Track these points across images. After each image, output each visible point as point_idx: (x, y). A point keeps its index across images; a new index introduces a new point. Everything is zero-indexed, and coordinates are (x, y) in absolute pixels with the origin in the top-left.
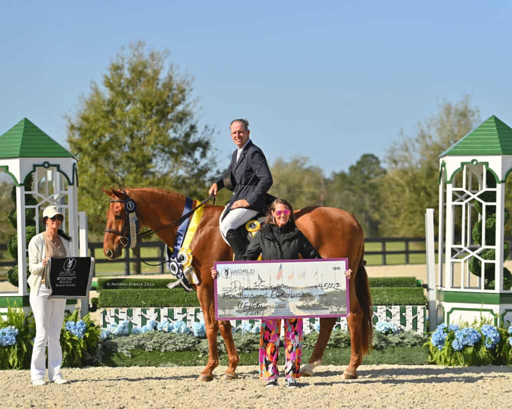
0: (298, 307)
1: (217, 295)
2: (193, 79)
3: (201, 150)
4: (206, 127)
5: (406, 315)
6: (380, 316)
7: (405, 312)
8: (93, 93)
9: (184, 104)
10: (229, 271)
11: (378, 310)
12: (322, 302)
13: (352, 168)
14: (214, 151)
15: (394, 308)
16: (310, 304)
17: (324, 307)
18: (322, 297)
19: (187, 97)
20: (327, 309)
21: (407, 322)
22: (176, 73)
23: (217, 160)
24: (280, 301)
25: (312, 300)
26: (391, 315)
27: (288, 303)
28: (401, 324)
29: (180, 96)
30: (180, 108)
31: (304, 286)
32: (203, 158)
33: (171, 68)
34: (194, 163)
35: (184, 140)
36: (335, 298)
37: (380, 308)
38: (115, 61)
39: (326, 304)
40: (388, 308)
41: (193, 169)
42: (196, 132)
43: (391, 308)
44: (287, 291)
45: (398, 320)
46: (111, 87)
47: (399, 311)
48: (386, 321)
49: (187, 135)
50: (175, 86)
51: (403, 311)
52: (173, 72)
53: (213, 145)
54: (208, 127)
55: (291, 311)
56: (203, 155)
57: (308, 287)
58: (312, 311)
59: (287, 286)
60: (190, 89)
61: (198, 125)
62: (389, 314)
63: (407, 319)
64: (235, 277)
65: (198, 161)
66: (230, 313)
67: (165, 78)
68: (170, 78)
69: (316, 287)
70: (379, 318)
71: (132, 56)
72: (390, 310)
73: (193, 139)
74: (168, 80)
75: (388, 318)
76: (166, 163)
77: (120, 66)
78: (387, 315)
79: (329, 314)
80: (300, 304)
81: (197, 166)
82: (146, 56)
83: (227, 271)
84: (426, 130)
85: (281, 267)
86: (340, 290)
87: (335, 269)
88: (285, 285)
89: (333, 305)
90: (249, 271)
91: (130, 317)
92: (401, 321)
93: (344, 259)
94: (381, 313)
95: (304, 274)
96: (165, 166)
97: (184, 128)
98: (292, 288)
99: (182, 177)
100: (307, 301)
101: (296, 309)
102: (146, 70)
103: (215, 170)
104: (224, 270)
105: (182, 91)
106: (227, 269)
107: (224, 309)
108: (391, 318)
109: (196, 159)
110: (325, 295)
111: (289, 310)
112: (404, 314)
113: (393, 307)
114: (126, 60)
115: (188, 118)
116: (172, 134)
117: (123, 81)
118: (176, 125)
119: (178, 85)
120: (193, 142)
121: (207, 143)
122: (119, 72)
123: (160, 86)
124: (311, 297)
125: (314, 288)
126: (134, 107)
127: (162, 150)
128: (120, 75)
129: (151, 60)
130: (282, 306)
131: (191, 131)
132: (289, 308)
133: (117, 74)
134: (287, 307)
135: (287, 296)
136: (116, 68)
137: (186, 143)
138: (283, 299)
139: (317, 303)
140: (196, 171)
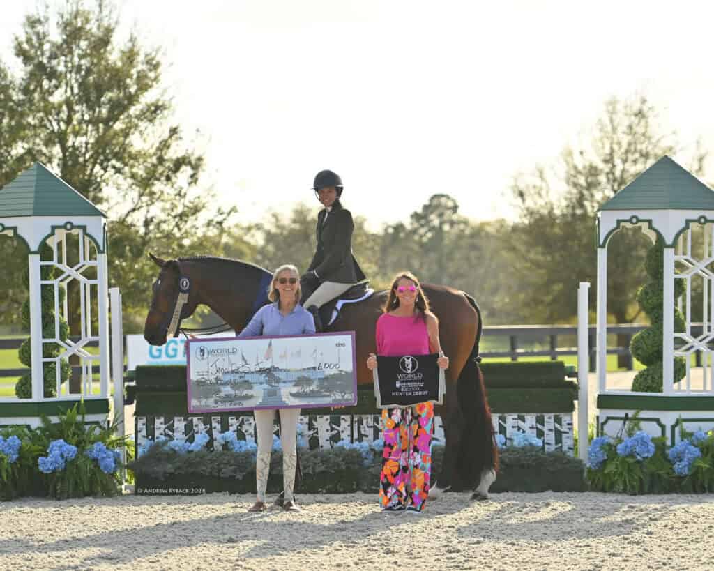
0: (293, 395)
1: (190, 380)
3: (189, 171)
9: (157, 88)
10: (206, 351)
12: (322, 388)
13: (416, 216)
16: (307, 390)
17: (325, 393)
18: (322, 381)
19: (162, 77)
20: (329, 396)
24: (270, 387)
25: (309, 385)
27: (280, 389)
29: (152, 75)
30: (150, 97)
31: (299, 368)
32: (193, 185)
34: (176, 195)
35: (158, 153)
36: (339, 383)
38: (33, 12)
39: (328, 390)
41: (175, 206)
42: (181, 138)
44: (281, 375)
46: (25, 56)
50: (140, 57)
57: (304, 369)
59: (278, 368)
64: (212, 359)
65: (183, 191)
66: (207, 404)
67: (125, 43)
68: (134, 43)
69: (314, 368)
74: (129, 45)
76: (126, 194)
77: (42, 18)
79: (331, 402)
80: (295, 390)
81: (183, 200)
83: (202, 351)
85: (270, 344)
86: (346, 372)
87: (338, 345)
88: (276, 367)
89: (335, 391)
90: (230, 350)
93: (350, 332)
95: (299, 353)
98: (285, 370)
99: (156, 220)
100: (303, 386)
101: (291, 397)
102: (88, 26)
103: (213, 208)
104: (199, 350)
105: (154, 66)
106: (202, 348)
107: (199, 398)
109: (180, 188)
110: (326, 378)
111: (281, 399)
114: (51, 10)
115: (166, 113)
116: (137, 143)
117: (46, 47)
118: (143, 125)
119: (146, 55)
120: (174, 157)
121: (200, 159)
122: (40, 28)
123: (114, 56)
124: (308, 381)
125: (312, 370)
126: (69, 93)
127: (118, 171)
128: (41, 36)
129: (97, 9)
130: (272, 394)
131: (170, 137)
132: (280, 395)
133: (38, 34)
134: (278, 395)
135: (278, 381)
136: (33, 23)
137: (161, 160)
138: (273, 384)
139: (316, 389)
140: (179, 210)
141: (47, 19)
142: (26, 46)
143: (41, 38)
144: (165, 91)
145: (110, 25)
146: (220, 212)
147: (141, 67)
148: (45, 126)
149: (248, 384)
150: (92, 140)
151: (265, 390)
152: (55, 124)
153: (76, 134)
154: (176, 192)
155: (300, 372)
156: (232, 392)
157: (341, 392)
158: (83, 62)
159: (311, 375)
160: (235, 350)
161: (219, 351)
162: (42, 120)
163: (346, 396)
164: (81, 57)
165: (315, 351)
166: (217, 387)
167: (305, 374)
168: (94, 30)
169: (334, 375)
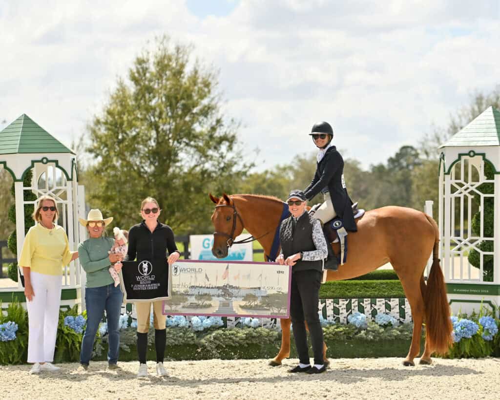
0: (242, 307)
2: (219, 72)
3: (227, 144)
4: (232, 120)
5: (405, 307)
6: (379, 309)
7: (404, 305)
8: (118, 87)
9: (209, 97)
10: (178, 269)
11: (377, 303)
12: (264, 303)
13: (391, 160)
14: (240, 144)
15: (393, 301)
16: (253, 304)
17: (266, 308)
18: (264, 298)
19: (212, 91)
20: (269, 310)
21: (406, 315)
22: (201, 67)
23: (243, 154)
24: (225, 300)
25: (255, 300)
26: (391, 309)
27: (232, 301)
28: (400, 317)
29: (206, 90)
30: (205, 102)
31: (248, 287)
32: (230, 151)
33: (197, 62)
34: (220, 157)
35: (210, 134)
36: (277, 300)
37: (379, 301)
38: (140, 56)
39: (268, 305)
40: (387, 301)
41: (219, 163)
42: (222, 125)
43: (390, 301)
44: (234, 291)
45: (397, 313)
46: (136, 81)
47: (398, 303)
48: (385, 314)
49: (213, 129)
50: (200, 80)
51: (402, 303)
52: (199, 66)
53: (239, 138)
54: (235, 121)
55: (234, 310)
56: (230, 148)
57: (251, 288)
58: (254, 311)
59: (232, 286)
60: (216, 82)
61: (223, 119)
62: (388, 307)
63: (406, 311)
64: (183, 275)
65: (224, 155)
66: (176, 309)
67: (191, 72)
68: (196, 72)
70: (378, 311)
71: (157, 49)
72: (389, 302)
73: (219, 133)
74: (193, 73)
75: (387, 311)
76: (193, 157)
77: (145, 60)
78: (386, 308)
79: (270, 315)
80: (243, 303)
81: (224, 160)
82: (171, 50)
83: (176, 269)
84: (457, 120)
85: (227, 268)
86: (283, 293)
87: (279, 272)
88: (231, 285)
89: (274, 306)
90: (197, 270)
91: (130, 312)
92: (400, 314)
94: (380, 305)
95: (249, 276)
96: (192, 160)
97: (211, 121)
98: (237, 288)
99: (208, 171)
100: (250, 301)
101: (240, 309)
102: (171, 63)
103: (241, 164)
104: (173, 268)
105: (207, 85)
106: (176, 267)
107: (171, 305)
108: (390, 311)
109: (222, 153)
110: (267, 297)
111: (233, 309)
112: (403, 307)
113: (392, 299)
114: (151, 54)
115: (214, 111)
116: (197, 128)
117: (148, 75)
118: (201, 118)
119: (203, 79)
120: (219, 136)
121: (233, 137)
122: (144, 65)
123: (185, 80)
124: (254, 297)
125: (258, 290)
126: (160, 101)
127: (187, 144)
128: (145, 69)
129: (176, 54)
130: (225, 305)
131: (217, 124)
132: (232, 307)
133: (142, 68)
134: (230, 306)
135: (231, 295)
136: (140, 62)
137: (211, 137)
138: (227, 298)
139: (259, 304)
140: (222, 165)
141: (148, 60)
142: (136, 75)
143: (145, 70)
144: (213, 99)
145: (182, 63)
146: (245, 166)
147: (200, 85)
148: (147, 119)
149: (208, 296)
150: (173, 127)
151: (220, 301)
152: (152, 118)
153: (164, 124)
154: (220, 155)
155: (248, 290)
156: (196, 302)
157: (278, 308)
158: (168, 83)
159: (258, 293)
160: (200, 270)
161: (189, 270)
162: (145, 115)
163: (282, 311)
164: (167, 80)
165: (261, 275)
166: (185, 297)
167: (252, 292)
168: (174, 65)
169: (274, 294)
